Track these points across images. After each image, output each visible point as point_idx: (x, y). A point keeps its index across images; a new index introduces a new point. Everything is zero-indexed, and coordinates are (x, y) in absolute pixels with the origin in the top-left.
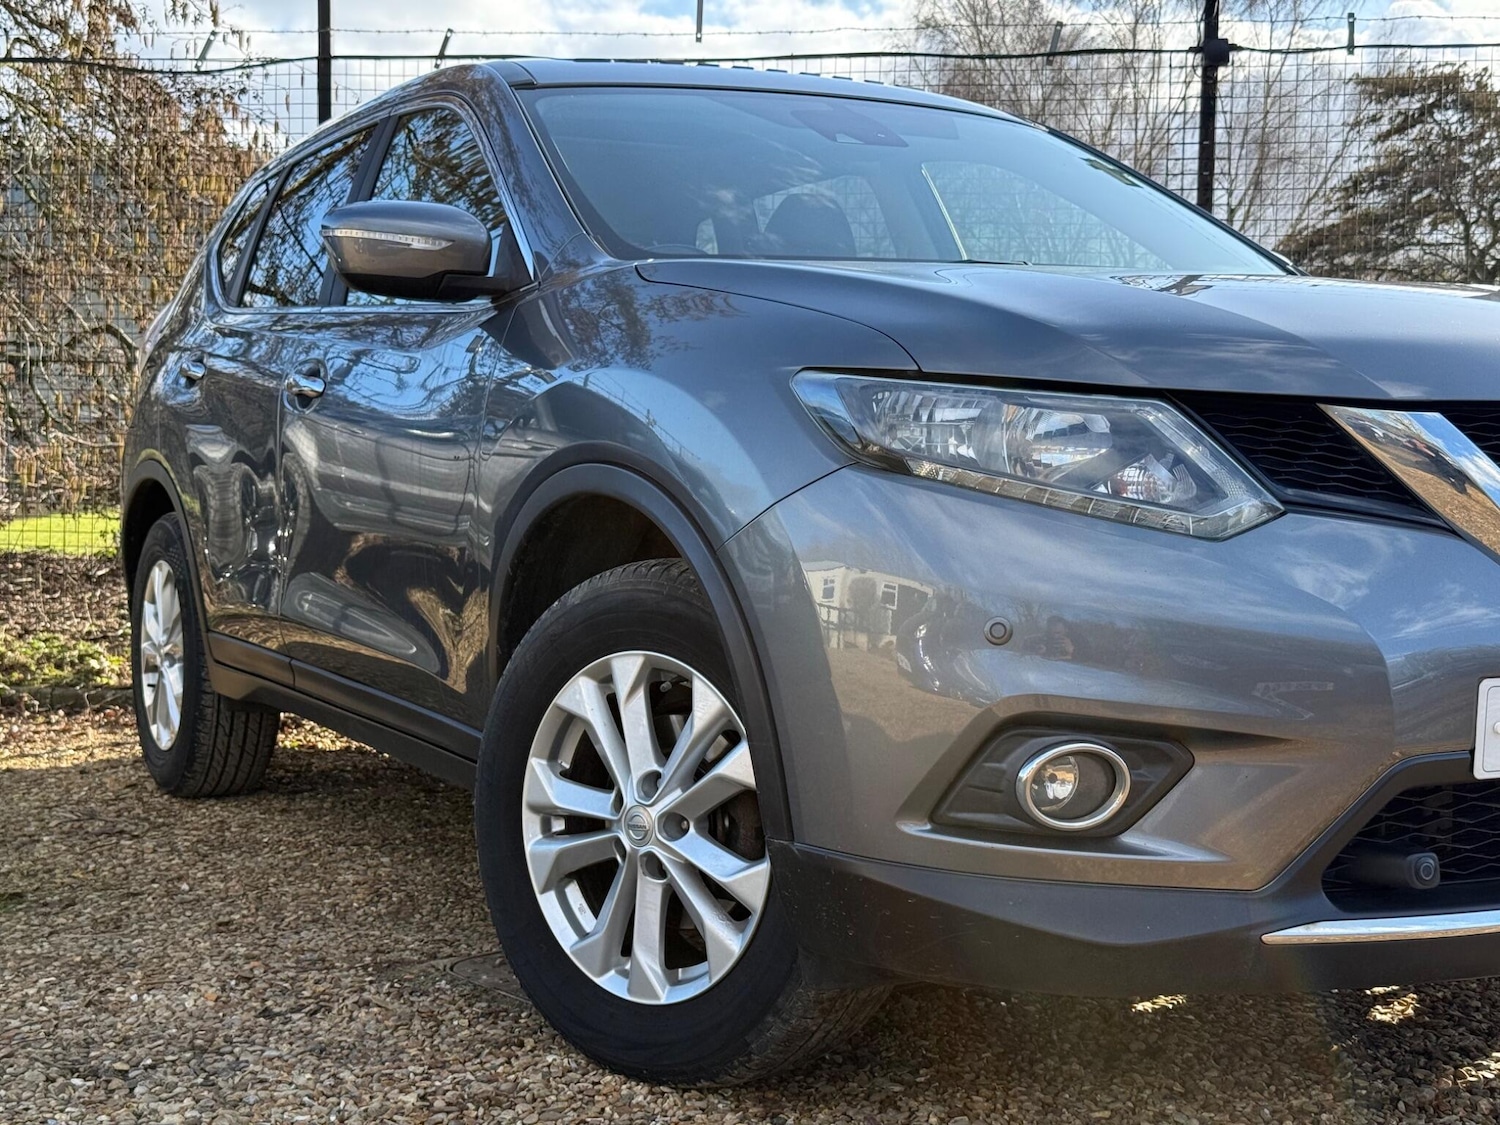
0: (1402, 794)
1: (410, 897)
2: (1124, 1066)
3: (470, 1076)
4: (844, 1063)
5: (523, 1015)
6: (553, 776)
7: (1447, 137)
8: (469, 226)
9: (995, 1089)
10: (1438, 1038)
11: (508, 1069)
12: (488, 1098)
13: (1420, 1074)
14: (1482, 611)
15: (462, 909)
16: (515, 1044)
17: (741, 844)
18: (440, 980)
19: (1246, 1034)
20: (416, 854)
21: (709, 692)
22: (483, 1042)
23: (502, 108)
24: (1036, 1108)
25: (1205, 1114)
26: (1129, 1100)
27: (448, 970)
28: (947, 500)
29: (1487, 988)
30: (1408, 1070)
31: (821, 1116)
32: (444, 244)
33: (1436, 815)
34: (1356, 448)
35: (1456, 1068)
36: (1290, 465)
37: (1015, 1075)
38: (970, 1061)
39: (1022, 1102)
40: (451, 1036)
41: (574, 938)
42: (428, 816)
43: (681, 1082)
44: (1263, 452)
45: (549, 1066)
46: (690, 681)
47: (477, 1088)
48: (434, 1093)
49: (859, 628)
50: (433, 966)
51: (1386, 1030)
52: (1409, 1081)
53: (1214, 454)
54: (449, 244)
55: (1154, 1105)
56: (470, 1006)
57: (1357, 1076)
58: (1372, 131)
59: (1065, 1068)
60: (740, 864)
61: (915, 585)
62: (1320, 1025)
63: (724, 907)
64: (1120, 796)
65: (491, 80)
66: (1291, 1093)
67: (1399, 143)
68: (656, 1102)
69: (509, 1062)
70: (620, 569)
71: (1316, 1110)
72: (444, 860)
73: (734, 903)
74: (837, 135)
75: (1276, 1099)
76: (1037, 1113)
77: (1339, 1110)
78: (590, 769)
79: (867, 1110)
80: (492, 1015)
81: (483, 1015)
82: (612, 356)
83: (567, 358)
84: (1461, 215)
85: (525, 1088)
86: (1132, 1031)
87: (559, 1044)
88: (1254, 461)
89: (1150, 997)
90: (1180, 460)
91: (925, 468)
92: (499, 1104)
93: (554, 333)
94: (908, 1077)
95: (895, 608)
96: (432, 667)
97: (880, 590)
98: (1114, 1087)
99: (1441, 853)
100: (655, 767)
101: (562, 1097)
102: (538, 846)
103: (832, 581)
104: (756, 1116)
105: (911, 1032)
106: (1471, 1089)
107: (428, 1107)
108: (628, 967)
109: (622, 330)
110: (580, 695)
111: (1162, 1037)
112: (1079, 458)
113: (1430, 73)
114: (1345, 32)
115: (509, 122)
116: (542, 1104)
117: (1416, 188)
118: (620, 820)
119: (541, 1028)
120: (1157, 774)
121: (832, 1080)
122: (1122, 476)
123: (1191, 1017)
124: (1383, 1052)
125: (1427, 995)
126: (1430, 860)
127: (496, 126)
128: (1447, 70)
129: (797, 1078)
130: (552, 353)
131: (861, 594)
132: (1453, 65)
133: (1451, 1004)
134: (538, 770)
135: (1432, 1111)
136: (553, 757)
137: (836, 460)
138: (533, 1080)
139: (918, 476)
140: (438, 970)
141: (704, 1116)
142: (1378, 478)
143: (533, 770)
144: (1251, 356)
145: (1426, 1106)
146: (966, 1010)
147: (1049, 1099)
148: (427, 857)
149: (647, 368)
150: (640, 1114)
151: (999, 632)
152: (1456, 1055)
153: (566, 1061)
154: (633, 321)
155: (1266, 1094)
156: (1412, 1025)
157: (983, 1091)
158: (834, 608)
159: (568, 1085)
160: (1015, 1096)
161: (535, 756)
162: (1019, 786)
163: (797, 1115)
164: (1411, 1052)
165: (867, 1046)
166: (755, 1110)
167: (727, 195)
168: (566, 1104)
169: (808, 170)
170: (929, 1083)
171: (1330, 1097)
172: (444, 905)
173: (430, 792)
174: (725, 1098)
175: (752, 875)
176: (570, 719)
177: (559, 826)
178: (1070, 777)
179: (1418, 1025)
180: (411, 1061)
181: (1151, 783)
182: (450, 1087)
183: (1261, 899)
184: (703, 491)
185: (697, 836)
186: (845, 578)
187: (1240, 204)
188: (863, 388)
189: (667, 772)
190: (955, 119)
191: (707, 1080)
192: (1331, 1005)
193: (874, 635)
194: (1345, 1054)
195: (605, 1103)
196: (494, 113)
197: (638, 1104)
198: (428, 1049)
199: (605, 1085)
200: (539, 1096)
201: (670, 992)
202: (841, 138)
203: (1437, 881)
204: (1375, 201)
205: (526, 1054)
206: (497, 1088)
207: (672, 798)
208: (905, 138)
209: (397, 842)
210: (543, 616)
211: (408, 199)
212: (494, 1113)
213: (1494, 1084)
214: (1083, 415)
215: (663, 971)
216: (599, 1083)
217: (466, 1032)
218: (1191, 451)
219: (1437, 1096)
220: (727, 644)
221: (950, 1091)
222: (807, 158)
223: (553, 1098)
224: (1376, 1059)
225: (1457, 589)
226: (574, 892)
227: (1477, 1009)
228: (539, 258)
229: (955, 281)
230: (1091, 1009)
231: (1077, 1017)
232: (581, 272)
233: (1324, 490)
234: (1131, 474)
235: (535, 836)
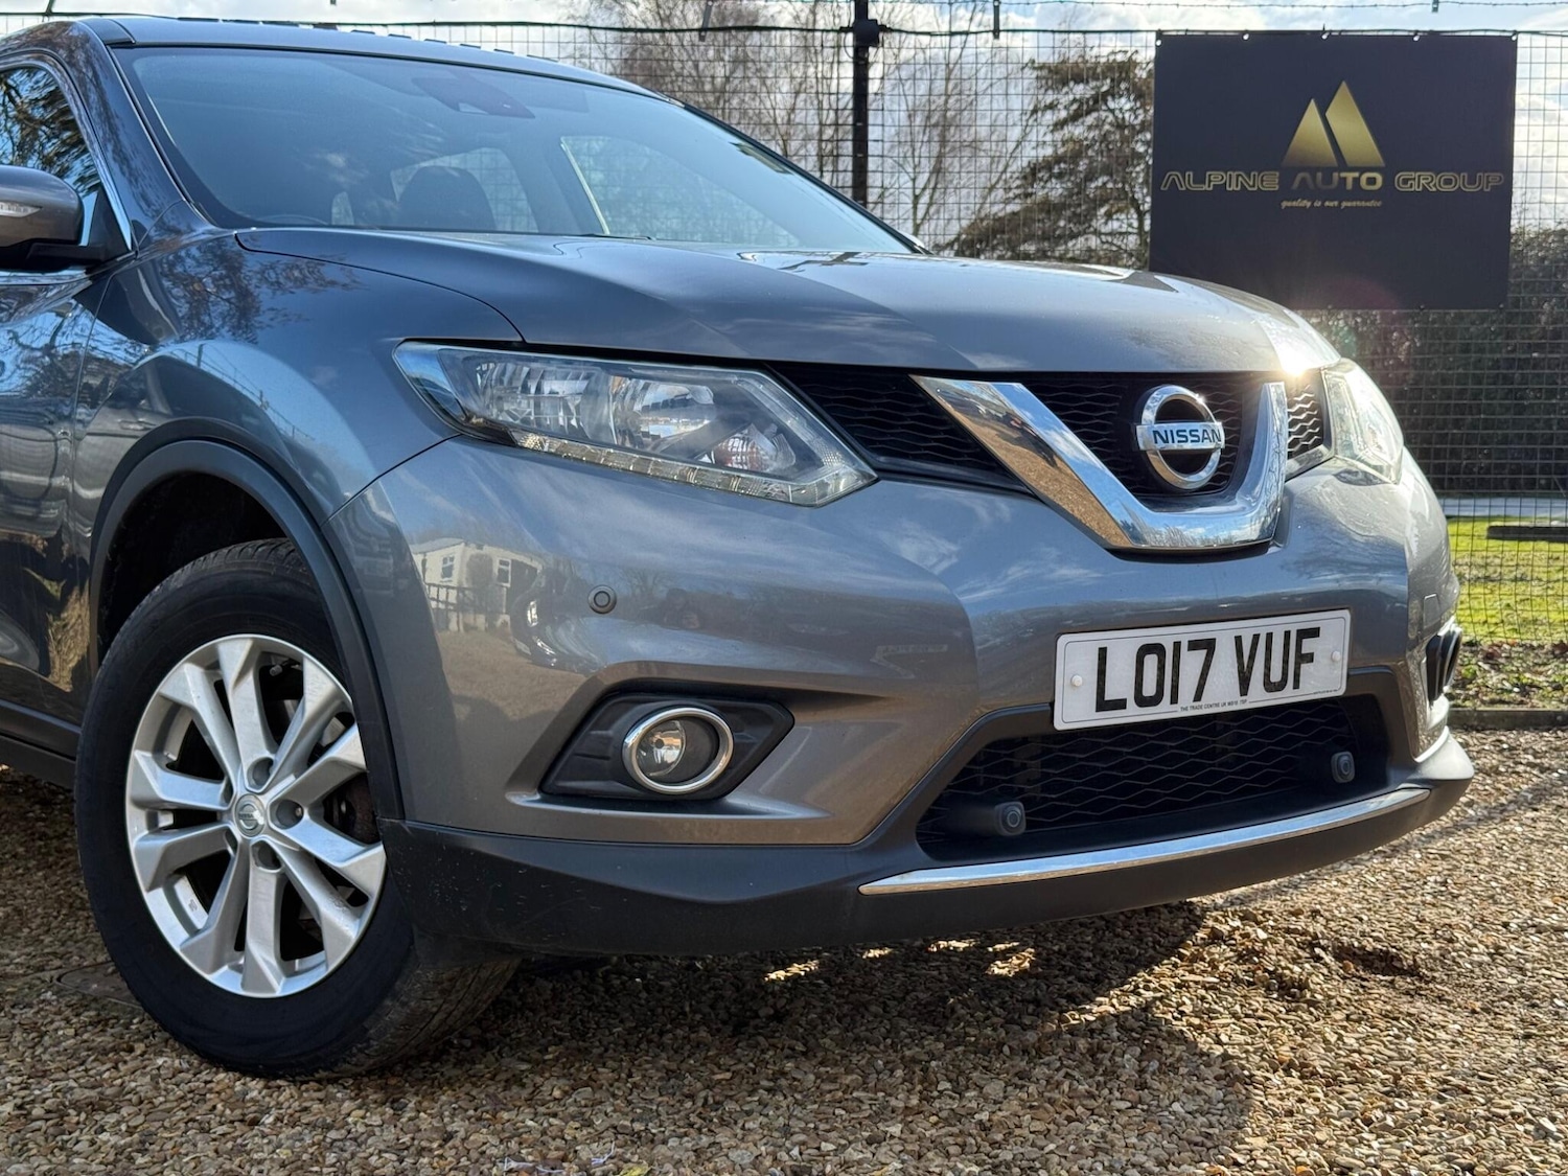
0: (988, 746)
1: (18, 911)
2: (751, 1031)
3: (72, 1084)
4: (472, 1047)
5: (135, 1021)
6: (158, 770)
7: (1120, 125)
8: (63, 192)
9: (622, 1060)
10: (1048, 987)
11: (115, 1074)
12: (91, 1103)
13: (1027, 1021)
14: (1081, 571)
15: (76, 921)
16: (124, 1050)
17: (358, 828)
18: (46, 992)
19: (870, 994)
20: (29, 869)
21: (321, 675)
22: (89, 1049)
23: (97, 67)
24: (660, 1074)
25: (822, 1069)
26: (752, 1061)
27: (55, 981)
28: (552, 471)
29: (1100, 940)
30: (1016, 1017)
31: (444, 1098)
32: (30, 210)
33: (1024, 767)
34: (946, 418)
35: (1061, 1012)
36: (884, 434)
37: (643, 1046)
38: (599, 1036)
39: (646, 1070)
40: (55, 1046)
41: (184, 935)
42: (43, 829)
43: (299, 1074)
44: (858, 421)
45: (158, 1069)
46: (301, 664)
47: (80, 1094)
48: (33, 1101)
49: (478, 610)
50: (39, 978)
51: (1003, 982)
52: (1016, 1027)
53: (811, 424)
54: (35, 210)
55: (775, 1063)
56: (78, 1015)
57: (969, 1026)
58: (1049, 118)
59: (693, 1036)
60: (355, 847)
61: (527, 561)
62: (941, 981)
63: (342, 894)
64: (724, 758)
65: (87, 39)
66: (906, 1045)
67: (1077, 131)
68: (271, 1096)
69: (116, 1068)
70: (225, 551)
71: (926, 1058)
72: (59, 872)
73: (352, 890)
74: (461, 105)
75: (891, 1051)
76: (661, 1079)
77: (949, 1056)
78: (198, 760)
79: (491, 1090)
80: (101, 1023)
81: (91, 1024)
82: (218, 330)
83: (170, 333)
84: (1135, 204)
85: (133, 1091)
86: (762, 998)
87: (173, 1047)
88: (850, 431)
89: (784, 967)
90: (783, 430)
91: (531, 441)
92: (103, 1109)
93: (156, 306)
94: (536, 1056)
95: (508, 585)
96: (32, 664)
97: (496, 567)
98: (738, 1050)
99: (1027, 803)
100: (267, 754)
101: (171, 1097)
102: (142, 841)
103: (452, 559)
104: (375, 1102)
105: (543, 1013)
106: (1073, 1031)
107: (25, 1116)
108: (242, 962)
109: (230, 303)
110: (186, 683)
111: (790, 1001)
112: (683, 429)
113: (1103, 60)
114: (990, 16)
115: (106, 85)
116: (149, 1106)
117: (1090, 176)
118: (230, 810)
119: (153, 1032)
120: (757, 736)
121: (459, 1063)
122: (727, 447)
123: (821, 982)
124: (995, 1002)
125: (1044, 948)
126: (1016, 810)
127: (93, 88)
128: (1120, 58)
129: (423, 1064)
130: (155, 328)
131: (479, 570)
132: (1126, 52)
133: (1065, 956)
134: (142, 763)
135: (1034, 1053)
136: (158, 748)
137: (440, 433)
138: (141, 1084)
139: (522, 448)
140: (43, 982)
141: (321, 1106)
142: (967, 446)
143: (136, 761)
144: (858, 329)
145: (1030, 1049)
146: (602, 989)
147: (673, 1066)
148: (39, 870)
149: (253, 342)
150: (254, 1108)
151: (603, 600)
152: (1063, 1001)
153: (177, 1062)
154: (244, 294)
155: (882, 1047)
156: (1026, 976)
157: (610, 1063)
158: (453, 588)
159: (178, 1085)
160: (640, 1065)
161: (137, 748)
162: (626, 753)
163: (419, 1098)
164: (1022, 1001)
165: (497, 1029)
166: (375, 1096)
167: (338, 160)
168: (175, 1104)
169: (433, 137)
170: (557, 1059)
171: (941, 1046)
172: (56, 918)
173: (46, 803)
174: (345, 1088)
175: (370, 857)
176: (175, 709)
177: (166, 820)
178: (678, 742)
179: (1031, 976)
180: (10, 1071)
181: (753, 744)
182: (51, 1095)
183: (858, 852)
184: (317, 475)
185: (312, 822)
186: (463, 557)
187: (924, 189)
188: (467, 359)
189: (279, 758)
190: (587, 92)
191: (325, 1070)
192: (954, 963)
193: (491, 617)
194: (960, 1006)
195: (217, 1100)
196: (90, 74)
197: (252, 1099)
198: (28, 1060)
199: (218, 1083)
200: (147, 1098)
201: (285, 984)
202: (465, 108)
203: (1023, 829)
204: (1056, 190)
205: (136, 1058)
206: (102, 1093)
207: (285, 785)
208: (534, 110)
209: (7, 856)
210: (144, 602)
211: (11, 164)
212: (97, 1117)
213: (1094, 1026)
214: (690, 386)
215: (279, 963)
216: (211, 1082)
217: (72, 1041)
218: (792, 423)
219: (1039, 1040)
220: (333, 622)
221: (577, 1065)
222: (431, 126)
223: (162, 1099)
224: (988, 1008)
225: (1054, 552)
226: (184, 890)
227: (1089, 959)
228: (137, 227)
229: (571, 254)
230: (725, 981)
231: (710, 989)
232: (185, 239)
233: (916, 457)
234: (735, 444)
235: (140, 831)
